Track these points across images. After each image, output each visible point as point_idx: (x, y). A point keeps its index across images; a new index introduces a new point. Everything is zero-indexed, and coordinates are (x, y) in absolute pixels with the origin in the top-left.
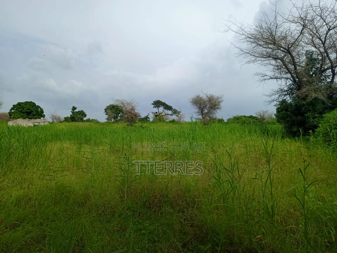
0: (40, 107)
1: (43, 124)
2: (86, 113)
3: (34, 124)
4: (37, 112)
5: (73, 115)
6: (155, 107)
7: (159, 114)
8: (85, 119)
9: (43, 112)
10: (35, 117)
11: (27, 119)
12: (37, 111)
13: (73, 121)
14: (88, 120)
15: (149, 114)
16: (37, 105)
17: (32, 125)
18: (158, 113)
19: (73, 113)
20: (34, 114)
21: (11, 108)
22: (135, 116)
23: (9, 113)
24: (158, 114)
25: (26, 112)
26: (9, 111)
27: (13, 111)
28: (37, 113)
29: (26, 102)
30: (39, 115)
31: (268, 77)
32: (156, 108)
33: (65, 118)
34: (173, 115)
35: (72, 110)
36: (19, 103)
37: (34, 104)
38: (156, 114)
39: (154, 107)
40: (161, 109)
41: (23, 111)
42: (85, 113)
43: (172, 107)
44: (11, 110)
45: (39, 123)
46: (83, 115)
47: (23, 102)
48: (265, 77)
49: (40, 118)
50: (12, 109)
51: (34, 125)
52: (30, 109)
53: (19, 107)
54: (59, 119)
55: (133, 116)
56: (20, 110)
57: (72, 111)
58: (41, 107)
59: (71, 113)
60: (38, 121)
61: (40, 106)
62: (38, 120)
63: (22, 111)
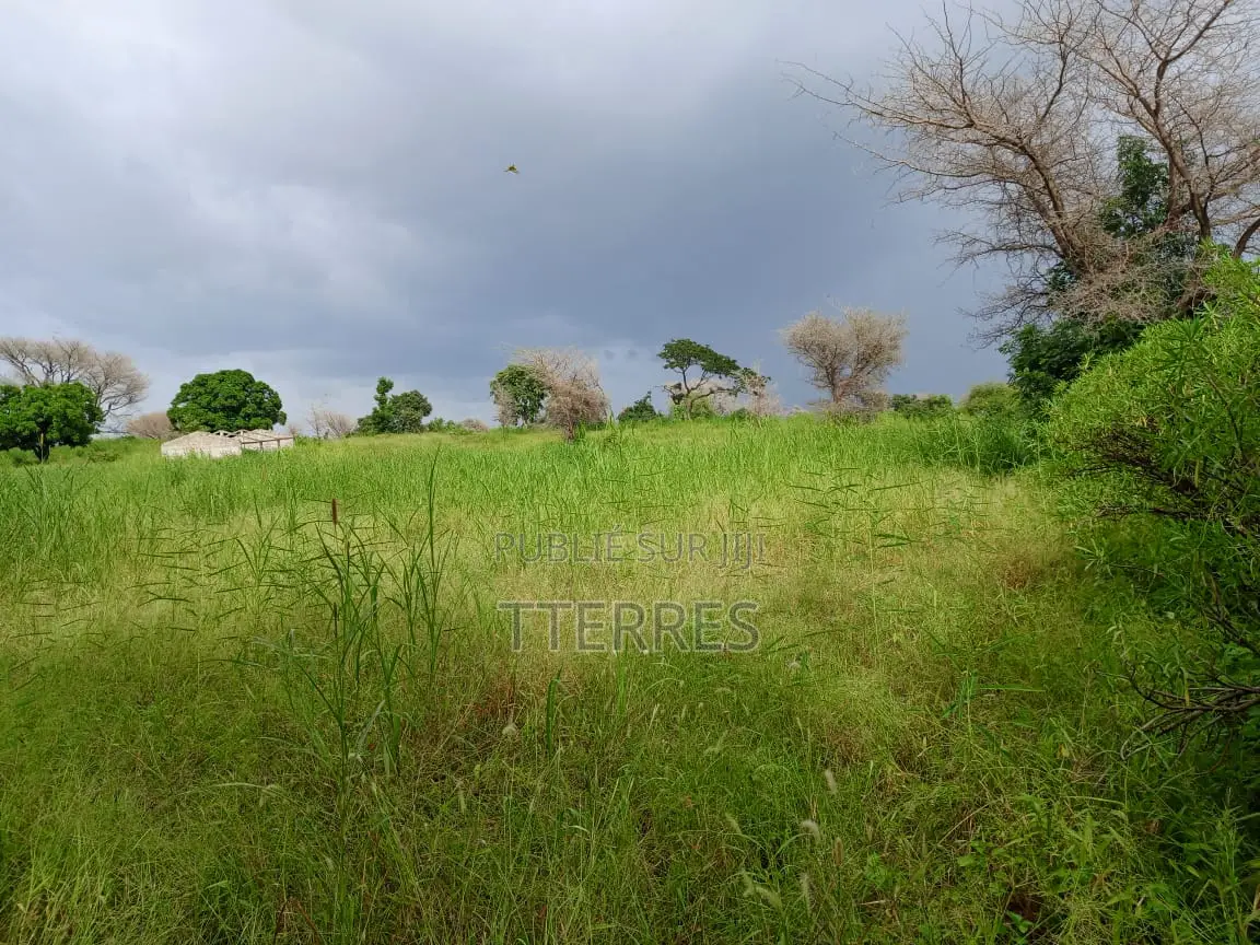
0: (267, 387)
1: (274, 445)
2: (429, 401)
3: (247, 446)
4: (260, 404)
5: (382, 408)
6: (672, 366)
7: (689, 392)
8: (425, 421)
9: (278, 405)
10: (253, 421)
11: (222, 432)
12: (258, 400)
13: (382, 430)
14: (436, 427)
15: (649, 393)
16: (257, 380)
17: (236, 450)
18: (683, 386)
19: (382, 402)
20: (250, 411)
21: (174, 397)
22: (587, 403)
23: (170, 412)
24: (685, 391)
25: (224, 408)
26: (171, 406)
27: (181, 406)
28: (260, 408)
29: (223, 373)
30: (268, 415)
31: (985, 247)
32: (677, 369)
33: (360, 420)
34: (739, 394)
35: (378, 390)
36: (199, 376)
37: (249, 376)
38: (677, 392)
39: (666, 367)
40: (694, 373)
41: (213, 405)
42: (425, 401)
43: (734, 361)
44: (175, 403)
45: (261, 442)
46: (417, 409)
47: (214, 372)
48: (976, 247)
49: (267, 427)
50: (180, 398)
51: (246, 452)
52: (234, 397)
53: (202, 390)
54: (342, 424)
55: (580, 407)
56: (204, 400)
57: (379, 395)
58: (271, 387)
59: (376, 404)
60: (259, 438)
61: (267, 383)
62: (259, 434)
63: (209, 404)
